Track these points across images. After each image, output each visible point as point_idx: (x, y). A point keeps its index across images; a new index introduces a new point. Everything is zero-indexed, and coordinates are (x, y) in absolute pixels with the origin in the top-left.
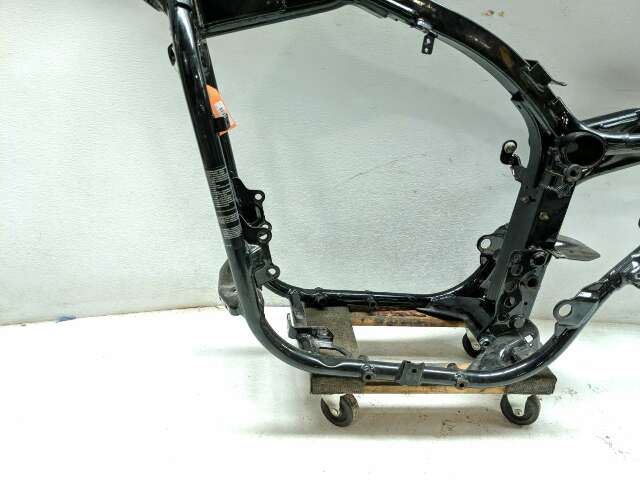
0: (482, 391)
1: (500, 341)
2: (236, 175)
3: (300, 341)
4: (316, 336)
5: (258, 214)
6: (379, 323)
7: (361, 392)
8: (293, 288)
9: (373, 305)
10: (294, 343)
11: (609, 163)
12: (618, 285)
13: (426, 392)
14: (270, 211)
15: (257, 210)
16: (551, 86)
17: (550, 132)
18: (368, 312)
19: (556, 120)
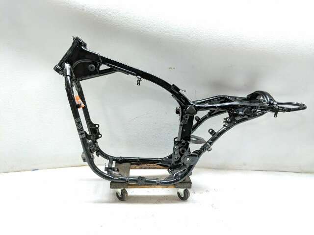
0: (167, 187)
1: (175, 171)
2: (90, 119)
3: (108, 172)
4: (113, 170)
5: (98, 132)
6: (141, 168)
7: (127, 188)
8: (111, 156)
9: (139, 162)
10: (106, 172)
11: (215, 113)
12: (204, 150)
13: (148, 188)
14: (101, 130)
15: (97, 130)
16: (180, 91)
17: (183, 105)
18: (138, 165)
19: (184, 101)
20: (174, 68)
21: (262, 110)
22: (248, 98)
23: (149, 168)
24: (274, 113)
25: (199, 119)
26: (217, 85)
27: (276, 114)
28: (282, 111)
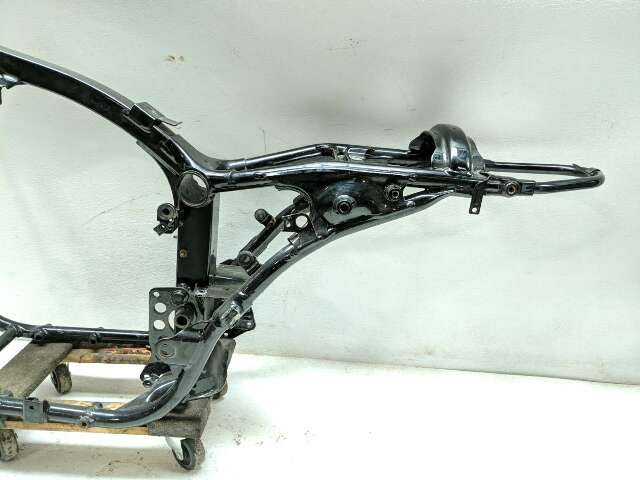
6: (98, 360)
9: (93, 342)
17: (174, 171)
18: (95, 349)
19: (172, 158)
20: (182, 58)
21: (429, 190)
22: (413, 151)
23: (122, 361)
24: (467, 201)
25: (270, 217)
26: (323, 110)
27: (476, 204)
28: (500, 193)
